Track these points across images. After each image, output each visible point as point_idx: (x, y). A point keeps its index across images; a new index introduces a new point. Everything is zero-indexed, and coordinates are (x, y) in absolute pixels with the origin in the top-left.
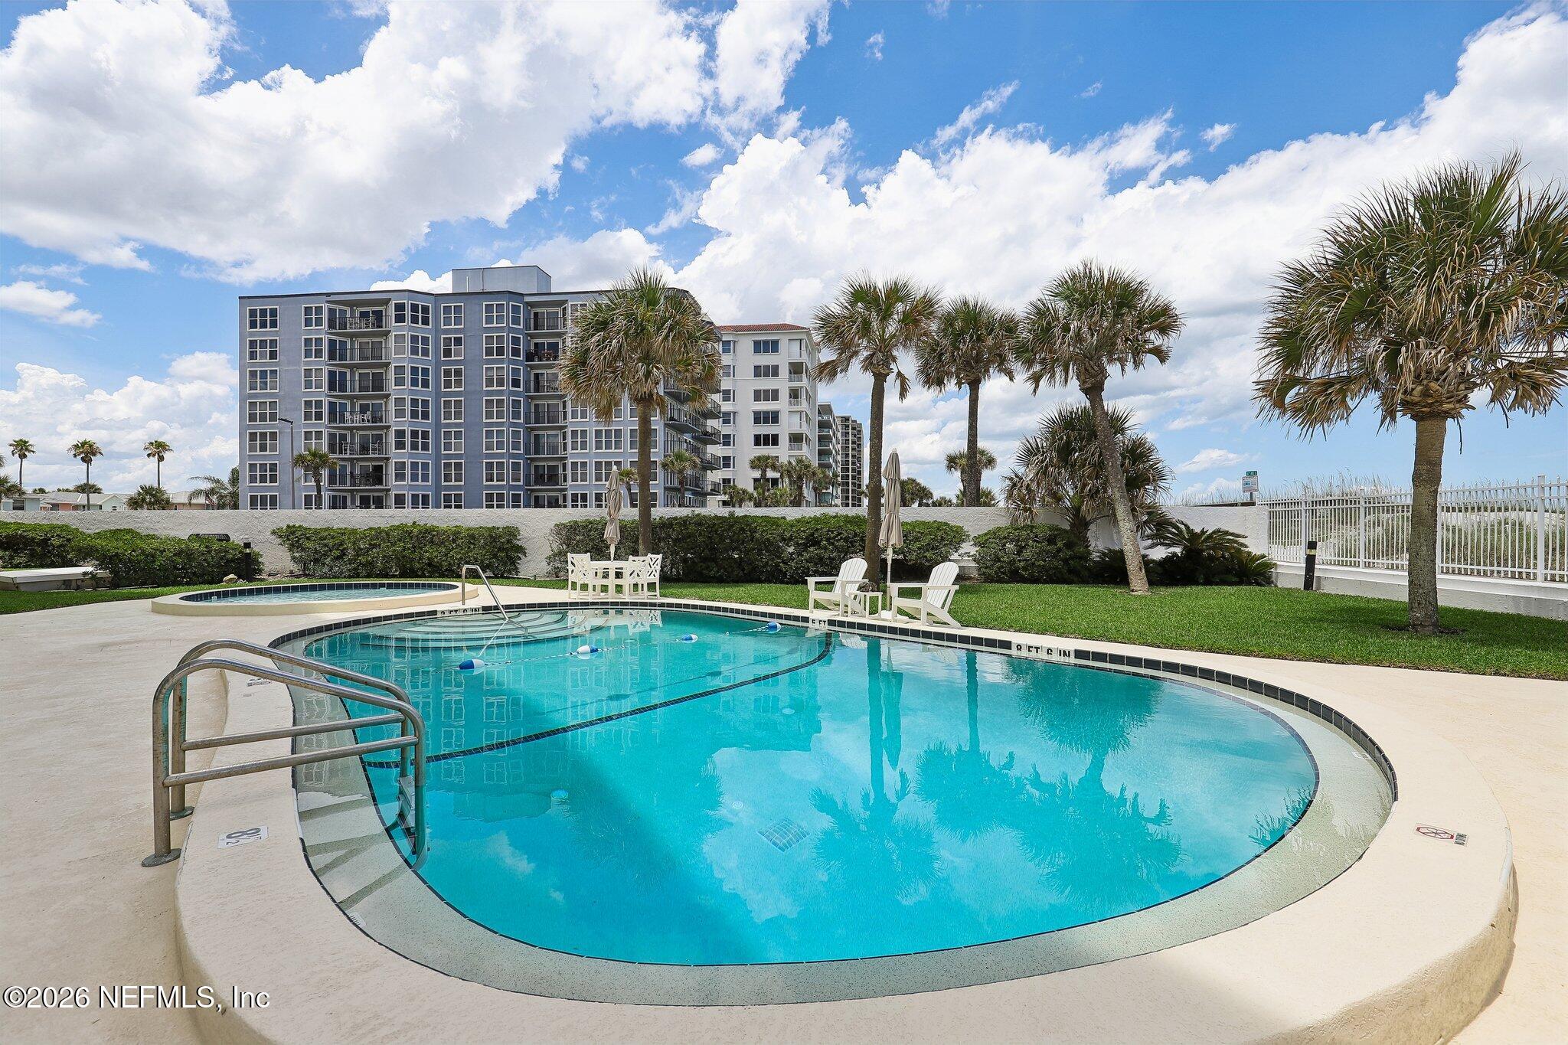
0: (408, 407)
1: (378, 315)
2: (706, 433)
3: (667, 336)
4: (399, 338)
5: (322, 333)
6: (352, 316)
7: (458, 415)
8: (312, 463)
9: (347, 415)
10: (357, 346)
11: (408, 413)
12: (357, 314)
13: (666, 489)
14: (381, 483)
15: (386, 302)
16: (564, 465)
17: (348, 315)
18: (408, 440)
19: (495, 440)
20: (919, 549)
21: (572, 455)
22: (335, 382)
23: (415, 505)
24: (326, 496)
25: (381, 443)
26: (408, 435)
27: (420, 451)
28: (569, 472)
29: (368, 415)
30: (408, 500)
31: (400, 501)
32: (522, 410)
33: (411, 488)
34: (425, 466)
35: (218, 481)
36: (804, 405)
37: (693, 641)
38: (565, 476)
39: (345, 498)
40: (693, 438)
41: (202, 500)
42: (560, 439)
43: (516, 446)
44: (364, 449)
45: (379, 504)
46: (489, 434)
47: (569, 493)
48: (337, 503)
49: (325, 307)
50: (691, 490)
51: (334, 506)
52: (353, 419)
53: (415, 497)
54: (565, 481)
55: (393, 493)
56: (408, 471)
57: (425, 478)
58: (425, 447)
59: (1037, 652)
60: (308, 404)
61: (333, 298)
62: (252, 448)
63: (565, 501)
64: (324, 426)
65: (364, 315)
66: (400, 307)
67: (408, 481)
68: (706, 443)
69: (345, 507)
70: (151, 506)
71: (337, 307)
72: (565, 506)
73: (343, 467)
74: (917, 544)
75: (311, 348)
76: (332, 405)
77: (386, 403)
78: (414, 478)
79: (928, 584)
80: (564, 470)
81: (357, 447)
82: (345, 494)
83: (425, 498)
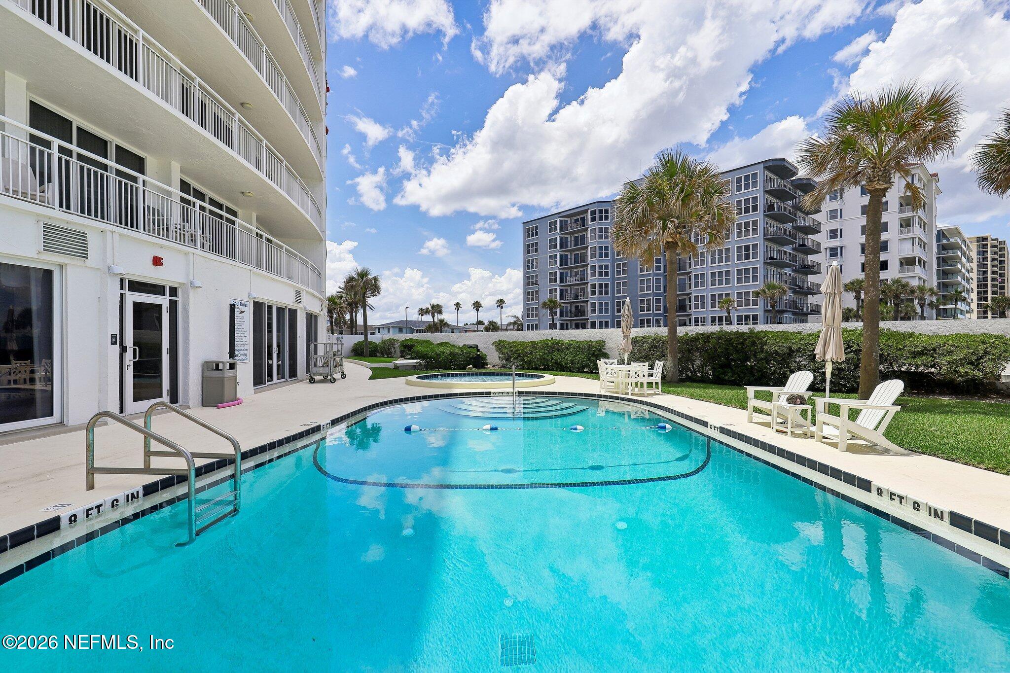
0: (597, 271)
1: (583, 219)
2: (805, 266)
3: (678, 198)
4: (593, 230)
5: (557, 235)
6: (571, 223)
7: (624, 272)
8: (551, 306)
9: (568, 278)
10: (573, 239)
11: (597, 274)
12: (573, 221)
13: (765, 311)
14: (584, 315)
15: (586, 211)
16: (690, 299)
17: (569, 223)
18: (597, 289)
19: (645, 285)
20: (949, 363)
21: (695, 292)
22: (563, 261)
23: (601, 327)
24: (558, 323)
25: (584, 293)
26: (597, 286)
27: (604, 296)
28: (693, 303)
29: (578, 277)
30: (598, 324)
31: (593, 325)
32: (662, 265)
33: (599, 317)
34: (607, 304)
35: (517, 317)
36: (917, 231)
37: (578, 431)
38: (690, 305)
39: (567, 324)
40: (793, 271)
41: (511, 327)
42: (687, 281)
43: (658, 288)
44: (577, 297)
45: (584, 327)
46: (642, 281)
47: (693, 317)
48: (564, 327)
49: (558, 220)
50: (791, 311)
51: (562, 329)
52: (571, 280)
53: (601, 322)
54: (690, 309)
55: (590, 321)
56: (597, 308)
57: (607, 311)
58: (607, 293)
59: (901, 502)
60: (551, 273)
61: (562, 215)
62: (528, 300)
63: (690, 323)
64: (557, 286)
65: (577, 221)
66: (593, 213)
67: (597, 314)
68: (807, 274)
69: (567, 329)
70: (492, 330)
71: (563, 219)
72: (690, 326)
73: (566, 307)
74: (948, 358)
75: (552, 244)
76: (561, 273)
77: (587, 269)
78: (601, 312)
79: (869, 402)
80: (690, 302)
81: (573, 296)
82: (567, 322)
83: (607, 323)
